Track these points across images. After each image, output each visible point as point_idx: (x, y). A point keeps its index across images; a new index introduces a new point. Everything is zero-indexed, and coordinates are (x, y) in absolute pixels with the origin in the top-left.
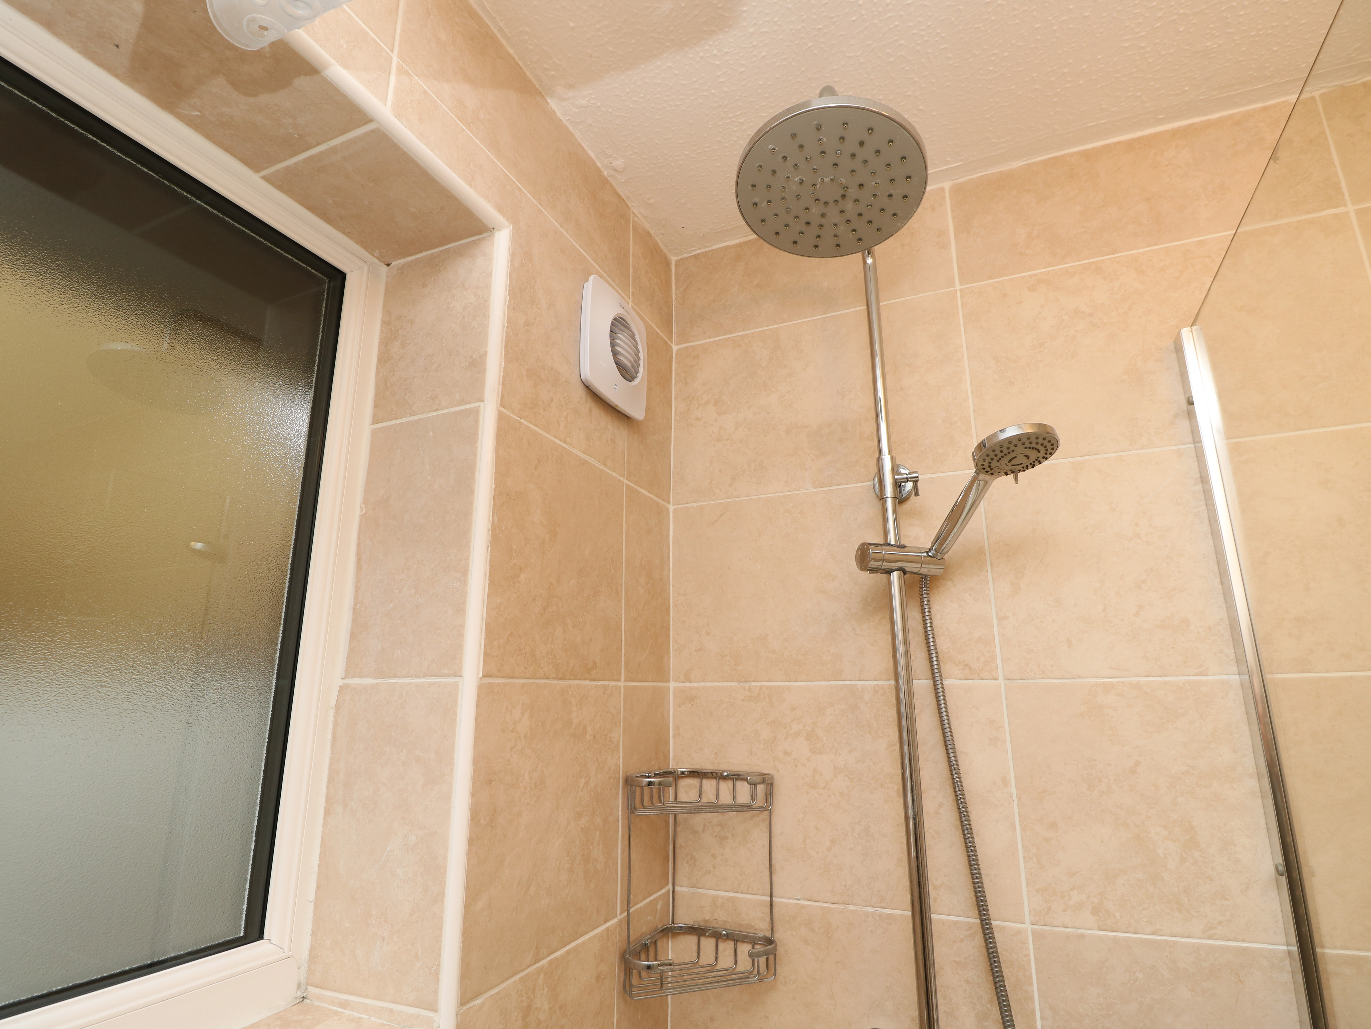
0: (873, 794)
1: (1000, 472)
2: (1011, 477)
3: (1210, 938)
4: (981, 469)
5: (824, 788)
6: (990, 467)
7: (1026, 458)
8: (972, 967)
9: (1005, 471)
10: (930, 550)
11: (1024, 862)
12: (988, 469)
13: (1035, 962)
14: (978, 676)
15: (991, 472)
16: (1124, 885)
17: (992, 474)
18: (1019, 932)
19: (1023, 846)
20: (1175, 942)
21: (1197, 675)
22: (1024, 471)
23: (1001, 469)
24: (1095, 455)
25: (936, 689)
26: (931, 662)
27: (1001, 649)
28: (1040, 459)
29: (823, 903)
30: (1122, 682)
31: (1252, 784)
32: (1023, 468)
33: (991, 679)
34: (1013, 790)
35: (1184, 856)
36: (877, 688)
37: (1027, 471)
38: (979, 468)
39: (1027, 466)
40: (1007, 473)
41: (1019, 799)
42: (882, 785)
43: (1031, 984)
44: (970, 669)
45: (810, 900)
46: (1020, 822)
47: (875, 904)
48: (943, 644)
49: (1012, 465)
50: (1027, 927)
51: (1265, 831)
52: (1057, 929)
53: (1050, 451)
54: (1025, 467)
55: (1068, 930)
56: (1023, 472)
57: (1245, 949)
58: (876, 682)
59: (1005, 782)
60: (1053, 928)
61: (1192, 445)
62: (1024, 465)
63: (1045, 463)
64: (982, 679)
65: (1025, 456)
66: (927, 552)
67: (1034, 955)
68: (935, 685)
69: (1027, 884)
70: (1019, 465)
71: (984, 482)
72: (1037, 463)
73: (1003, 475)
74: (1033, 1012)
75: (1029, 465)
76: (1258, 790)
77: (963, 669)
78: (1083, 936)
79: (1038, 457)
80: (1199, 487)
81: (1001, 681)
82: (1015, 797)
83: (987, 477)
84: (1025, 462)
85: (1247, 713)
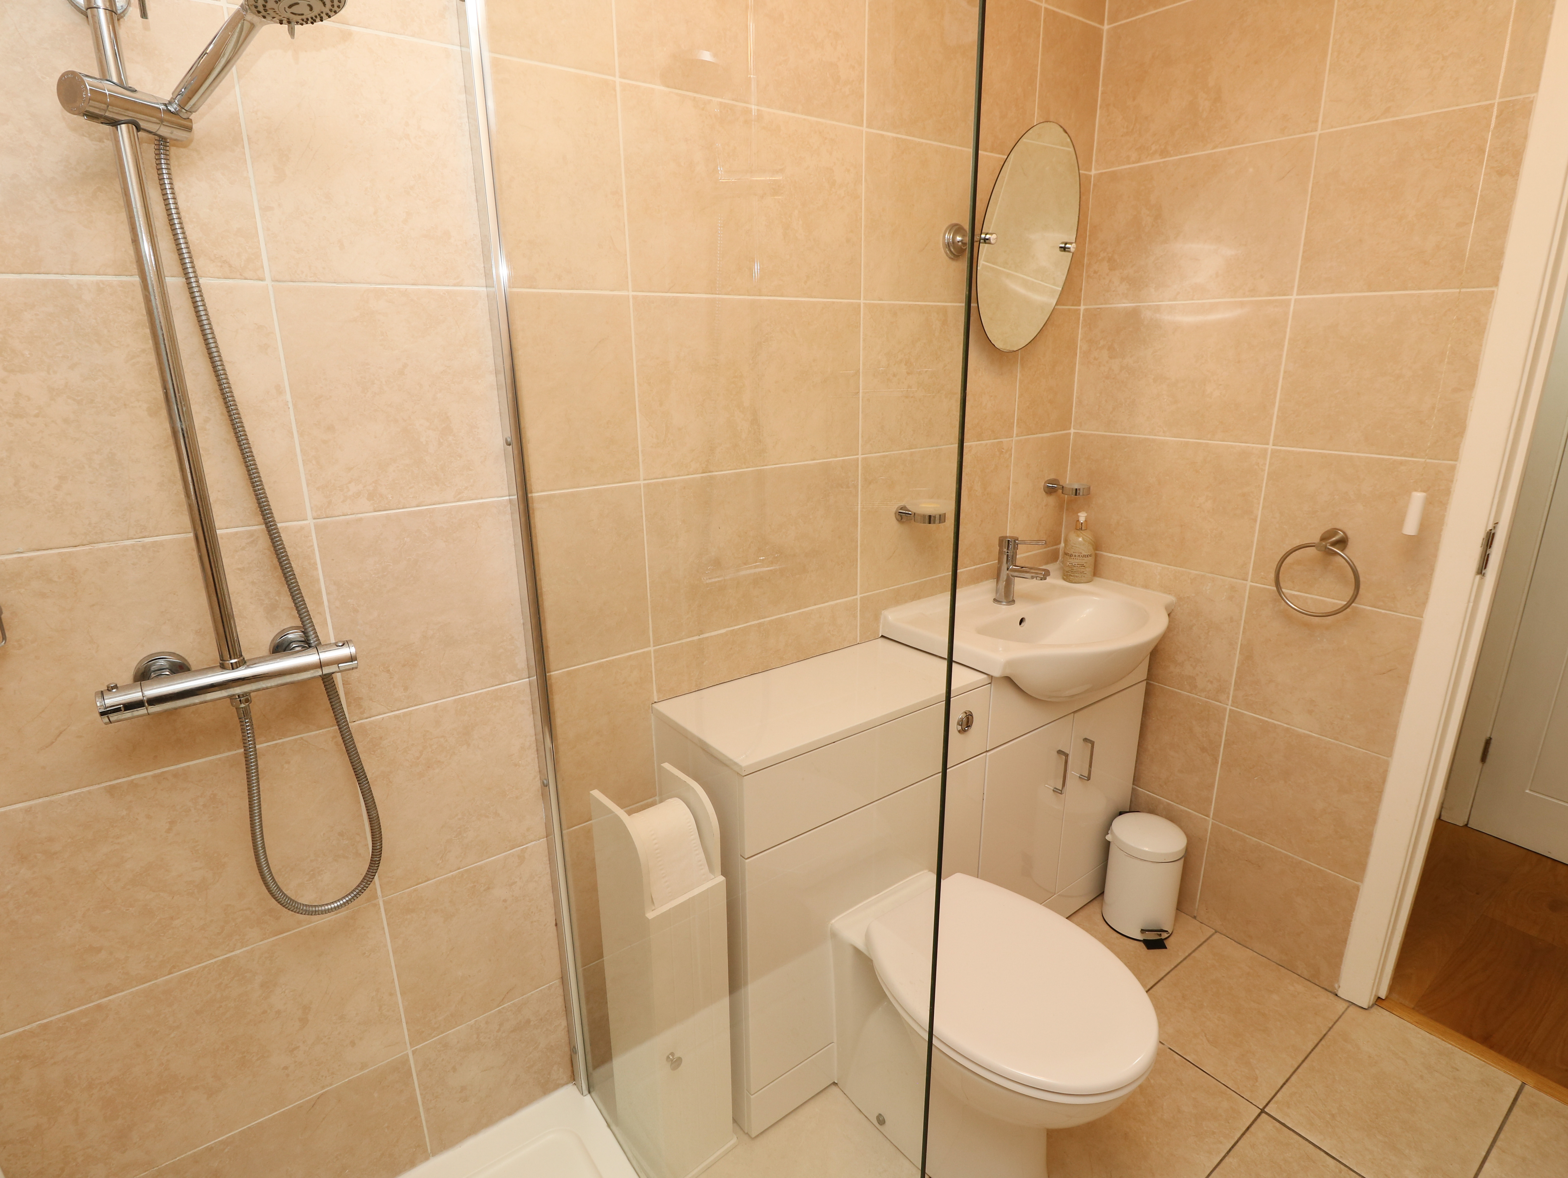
0: (114, 416)
1: (275, 18)
2: (285, 27)
3: (459, 501)
4: (251, 5)
5: (37, 416)
6: (264, 6)
7: (308, 8)
8: (256, 569)
9: (281, 18)
10: (170, 103)
11: (304, 465)
12: (261, 8)
13: (319, 551)
14: (241, 275)
15: (264, 15)
16: (394, 471)
17: (264, 17)
18: (302, 528)
19: (301, 450)
20: (434, 509)
21: (454, 285)
22: (302, 24)
23: (277, 14)
24: (366, 28)
25: (190, 288)
26: (181, 254)
27: (266, 245)
28: (324, 15)
29: (60, 549)
30: (392, 289)
31: (491, 379)
32: (303, 20)
33: (257, 280)
34: (288, 397)
35: (442, 441)
36: (102, 286)
37: (305, 26)
38: (250, 3)
39: (308, 19)
40: (282, 21)
41: (295, 405)
42: (125, 405)
43: (317, 569)
44: (230, 267)
45: (38, 550)
46: (297, 428)
47: (135, 535)
48: (193, 233)
49: (291, 13)
50: (310, 522)
51: (499, 415)
52: (337, 518)
53: (336, 8)
54: (305, 20)
55: (347, 517)
56: (300, 25)
57: (483, 503)
58: (99, 278)
59: (279, 390)
60: (334, 519)
61: (458, 48)
62: (304, 17)
63: (327, 22)
64: (246, 279)
65: (309, 5)
66: (165, 105)
67: (318, 545)
68: (189, 283)
69: (308, 485)
70: (299, 15)
71: (249, 24)
72: (318, 19)
73: (276, 22)
74: (320, 591)
75: (310, 19)
76: (495, 383)
77: (221, 266)
78: (361, 519)
79: (322, 12)
80: (463, 97)
81: (268, 282)
82: (290, 405)
83: (256, 19)
84: (308, 14)
85: (491, 320)
